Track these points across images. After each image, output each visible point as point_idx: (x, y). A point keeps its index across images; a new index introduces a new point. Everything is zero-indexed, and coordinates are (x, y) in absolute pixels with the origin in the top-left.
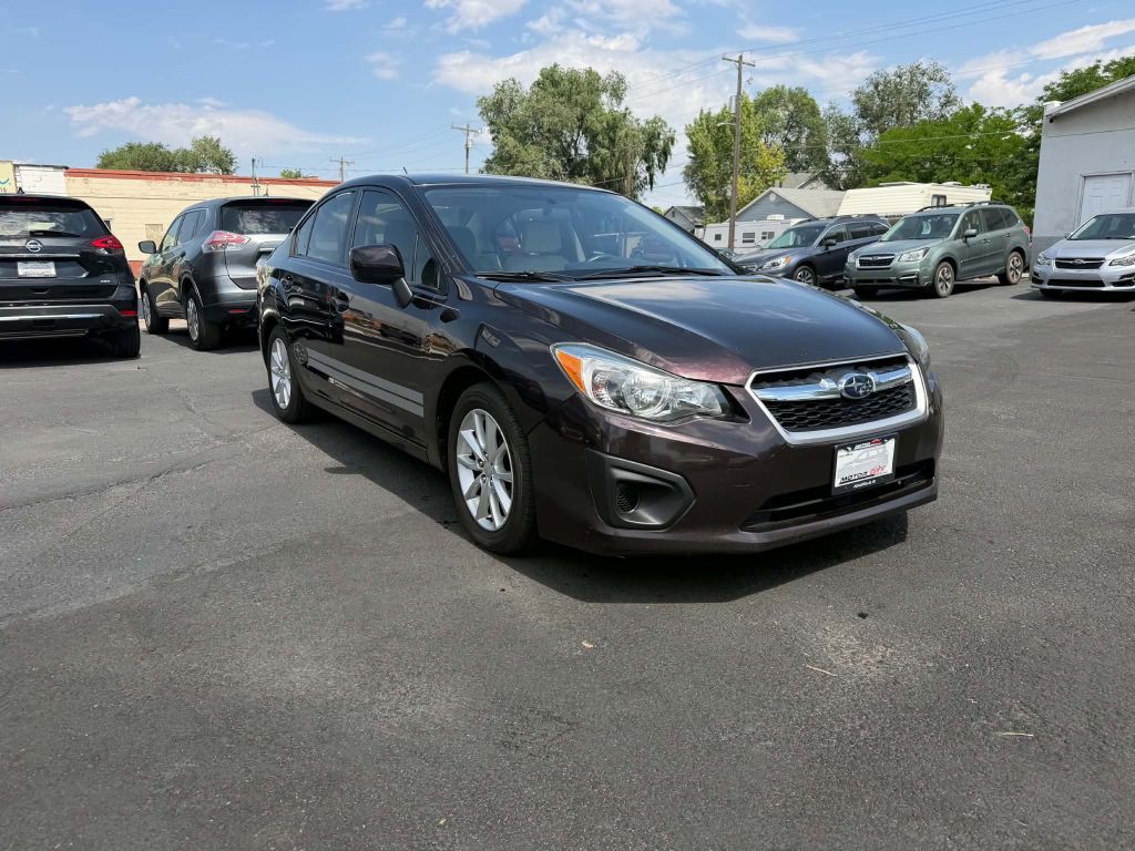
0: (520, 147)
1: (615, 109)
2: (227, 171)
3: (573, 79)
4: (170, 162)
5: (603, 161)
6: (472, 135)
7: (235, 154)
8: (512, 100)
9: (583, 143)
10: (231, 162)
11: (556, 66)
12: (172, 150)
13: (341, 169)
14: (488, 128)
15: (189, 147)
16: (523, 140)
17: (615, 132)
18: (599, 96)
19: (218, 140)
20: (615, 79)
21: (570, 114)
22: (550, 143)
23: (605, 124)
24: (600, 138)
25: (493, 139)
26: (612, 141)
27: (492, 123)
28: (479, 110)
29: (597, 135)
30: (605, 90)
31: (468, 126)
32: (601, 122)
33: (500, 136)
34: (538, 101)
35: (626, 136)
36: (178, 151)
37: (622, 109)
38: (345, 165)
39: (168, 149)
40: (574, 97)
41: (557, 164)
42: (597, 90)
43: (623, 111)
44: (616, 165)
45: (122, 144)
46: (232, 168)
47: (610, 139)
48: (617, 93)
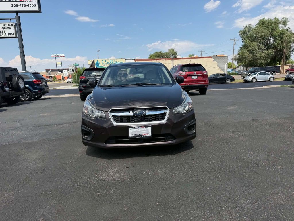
0: (251, 43)
1: (284, 28)
2: (175, 56)
3: (270, 21)
4: (163, 55)
5: (278, 44)
6: (235, 41)
7: (177, 52)
8: (249, 30)
9: (272, 40)
10: (176, 54)
11: (264, 18)
12: (164, 52)
13: (201, 53)
14: (241, 38)
15: (167, 51)
16: (251, 41)
17: (282, 35)
18: (278, 25)
19: (174, 49)
20: (284, 19)
21: (267, 32)
22: (261, 41)
23: (279, 33)
24: (277, 38)
25: (243, 41)
26: (282, 38)
27: (243, 37)
28: (239, 34)
29: (276, 37)
30: (280, 23)
31: (235, 39)
32: (278, 33)
33: (245, 40)
34: (257, 29)
35: (287, 36)
36: (165, 53)
37: (286, 28)
38: (202, 52)
39: (163, 52)
40: (269, 27)
41: (262, 46)
42: (278, 23)
43: (287, 29)
44: (283, 45)
45: (155, 52)
46: (176, 56)
47: (281, 37)
48: (285, 23)
